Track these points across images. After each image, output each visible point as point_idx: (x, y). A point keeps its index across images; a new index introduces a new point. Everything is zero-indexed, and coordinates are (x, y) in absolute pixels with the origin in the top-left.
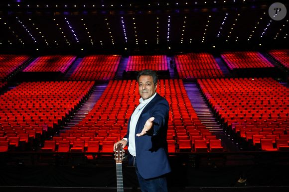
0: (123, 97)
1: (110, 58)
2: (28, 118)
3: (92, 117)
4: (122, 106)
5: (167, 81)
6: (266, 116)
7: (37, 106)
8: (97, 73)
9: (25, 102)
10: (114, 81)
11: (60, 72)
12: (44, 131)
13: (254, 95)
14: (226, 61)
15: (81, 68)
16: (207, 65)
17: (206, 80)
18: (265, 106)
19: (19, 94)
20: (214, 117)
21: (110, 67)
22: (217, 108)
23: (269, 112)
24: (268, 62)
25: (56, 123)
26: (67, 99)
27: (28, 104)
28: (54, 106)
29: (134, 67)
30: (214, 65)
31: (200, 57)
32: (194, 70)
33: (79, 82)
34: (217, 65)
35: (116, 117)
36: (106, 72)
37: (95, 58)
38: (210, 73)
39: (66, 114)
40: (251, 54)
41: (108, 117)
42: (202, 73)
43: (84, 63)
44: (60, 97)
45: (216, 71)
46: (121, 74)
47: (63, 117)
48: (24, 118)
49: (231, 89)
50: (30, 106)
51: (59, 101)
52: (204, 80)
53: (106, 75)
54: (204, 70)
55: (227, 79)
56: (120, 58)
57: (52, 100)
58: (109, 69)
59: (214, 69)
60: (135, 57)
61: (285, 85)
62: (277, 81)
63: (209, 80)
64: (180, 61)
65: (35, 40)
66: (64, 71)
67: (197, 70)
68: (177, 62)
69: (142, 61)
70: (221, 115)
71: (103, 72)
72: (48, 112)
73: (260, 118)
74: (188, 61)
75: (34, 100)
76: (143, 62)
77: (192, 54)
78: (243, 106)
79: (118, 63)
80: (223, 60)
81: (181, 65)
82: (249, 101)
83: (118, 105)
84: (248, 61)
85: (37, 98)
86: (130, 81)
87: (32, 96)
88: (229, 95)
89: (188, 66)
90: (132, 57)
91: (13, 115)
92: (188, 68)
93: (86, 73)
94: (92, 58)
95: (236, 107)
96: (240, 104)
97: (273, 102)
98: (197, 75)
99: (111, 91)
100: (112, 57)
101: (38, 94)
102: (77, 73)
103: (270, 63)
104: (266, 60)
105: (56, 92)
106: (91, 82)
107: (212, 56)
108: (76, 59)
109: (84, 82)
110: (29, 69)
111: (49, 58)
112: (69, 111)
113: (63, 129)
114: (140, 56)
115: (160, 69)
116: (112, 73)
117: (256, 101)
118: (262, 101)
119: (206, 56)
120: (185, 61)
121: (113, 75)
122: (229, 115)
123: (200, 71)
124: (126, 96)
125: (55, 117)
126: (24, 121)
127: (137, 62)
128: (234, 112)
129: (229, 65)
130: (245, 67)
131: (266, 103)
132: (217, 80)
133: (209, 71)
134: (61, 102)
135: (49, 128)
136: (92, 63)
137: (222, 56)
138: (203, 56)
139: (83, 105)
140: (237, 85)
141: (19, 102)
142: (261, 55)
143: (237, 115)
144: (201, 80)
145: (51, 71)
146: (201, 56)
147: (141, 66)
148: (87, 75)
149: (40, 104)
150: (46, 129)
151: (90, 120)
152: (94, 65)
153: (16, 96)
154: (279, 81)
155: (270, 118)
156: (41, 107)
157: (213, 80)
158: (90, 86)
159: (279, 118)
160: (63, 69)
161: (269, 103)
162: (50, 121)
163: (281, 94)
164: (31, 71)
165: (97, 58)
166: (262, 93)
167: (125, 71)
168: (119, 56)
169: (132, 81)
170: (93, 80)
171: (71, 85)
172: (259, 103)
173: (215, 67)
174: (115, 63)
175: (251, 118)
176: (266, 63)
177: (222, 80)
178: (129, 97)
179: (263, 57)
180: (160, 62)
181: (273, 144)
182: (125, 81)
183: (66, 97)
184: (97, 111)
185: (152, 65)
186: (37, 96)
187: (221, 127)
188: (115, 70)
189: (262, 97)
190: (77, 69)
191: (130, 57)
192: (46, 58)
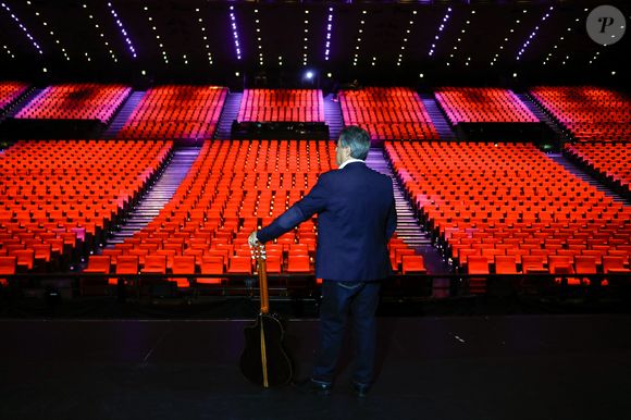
0: (234, 175)
1: (204, 92)
2: (40, 215)
3: (173, 214)
4: (231, 192)
5: (322, 143)
6: (512, 218)
7: (55, 190)
8: (178, 125)
9: (28, 183)
10: (213, 142)
11: (97, 121)
12: (78, 241)
13: (494, 176)
14: (444, 105)
15: (142, 112)
16: (406, 114)
17: (402, 144)
18: (515, 199)
19: (13, 166)
20: (414, 217)
21: (204, 112)
22: (422, 200)
23: (520, 209)
24: (528, 110)
25: (101, 224)
26: (118, 178)
27: (34, 188)
28: (92, 193)
29: (255, 113)
30: (419, 114)
31: (392, 97)
32: (379, 123)
33: (141, 143)
34: (426, 114)
35: (221, 215)
36: (196, 122)
37: (171, 92)
38: (410, 130)
39: (119, 209)
40: (495, 94)
41: (205, 215)
42: (395, 129)
43: (148, 102)
44: (103, 174)
45: (424, 126)
46: (227, 127)
47: (113, 214)
48: (31, 215)
49: (450, 163)
50: (41, 191)
51: (101, 182)
52: (397, 144)
53: (196, 129)
54: (399, 123)
55: (444, 144)
56: (224, 94)
57: (86, 179)
58: (202, 116)
59: (420, 123)
60: (257, 92)
61: (555, 159)
62: (543, 150)
63: (407, 144)
64: (350, 104)
65: (38, 50)
66: (106, 118)
67: (385, 122)
68: (343, 105)
69: (271, 101)
70: (427, 214)
71: (190, 122)
72: (80, 203)
73: (502, 221)
74: (368, 104)
75: (47, 179)
76: (273, 103)
77: (377, 89)
78: (472, 198)
79: (221, 103)
80: (438, 104)
81: (352, 113)
82: (484, 188)
83: (224, 191)
84: (489, 109)
85: (53, 174)
86: (246, 142)
87: (42, 170)
88: (447, 175)
89: (366, 114)
90: (251, 92)
91: (8, 209)
92: (367, 119)
93: (155, 125)
94: (166, 92)
95: (457, 198)
96: (467, 193)
97: (529, 192)
98: (385, 133)
99: (209, 162)
100: (208, 92)
101: (54, 166)
102: (135, 124)
103: (531, 114)
104: (524, 106)
105: (92, 162)
106: (165, 143)
107: (416, 94)
108: (130, 94)
109: (150, 143)
110: (28, 114)
111: (72, 90)
112: (125, 202)
113: (112, 237)
114: (267, 91)
115: (309, 120)
116: (209, 125)
117: (497, 188)
118: (509, 189)
119: (404, 94)
120: (361, 104)
121: (212, 128)
122: (442, 215)
123: (390, 126)
124: (240, 174)
125: (97, 214)
126: (33, 221)
127: (262, 103)
128: (452, 209)
129: (450, 114)
130: (481, 120)
131: (515, 192)
132: (426, 144)
133: (409, 126)
134: (106, 183)
135: (87, 235)
136: (167, 102)
137: (437, 96)
138: (399, 94)
139: (151, 190)
140: (464, 156)
141: (15, 183)
142: (515, 97)
143: (458, 215)
144: (392, 144)
145: (77, 117)
146: (393, 94)
147: (268, 112)
148: (156, 128)
149: (61, 188)
150: (81, 237)
151: (168, 220)
152: (169, 106)
153: (7, 170)
154: (546, 151)
155: (519, 221)
156: (63, 193)
157: (416, 144)
158: (164, 152)
159: (536, 221)
160: (105, 115)
161: (522, 193)
162: (88, 221)
163: (547, 176)
164: (33, 117)
165: (177, 92)
166: (511, 174)
167: (235, 121)
168: (223, 90)
169: (251, 143)
170: (169, 139)
171: (125, 149)
172: (502, 192)
173: (422, 119)
174: (215, 103)
175: (485, 221)
176: (523, 114)
177: (435, 144)
178: (246, 175)
179: (519, 101)
180: (309, 103)
181: (517, 265)
182: (236, 143)
183: (115, 174)
184: (181, 202)
185: (292, 110)
186: (53, 170)
187: (427, 237)
188: (216, 118)
189: (511, 180)
190: (133, 115)
191: (246, 92)
192: (66, 89)
